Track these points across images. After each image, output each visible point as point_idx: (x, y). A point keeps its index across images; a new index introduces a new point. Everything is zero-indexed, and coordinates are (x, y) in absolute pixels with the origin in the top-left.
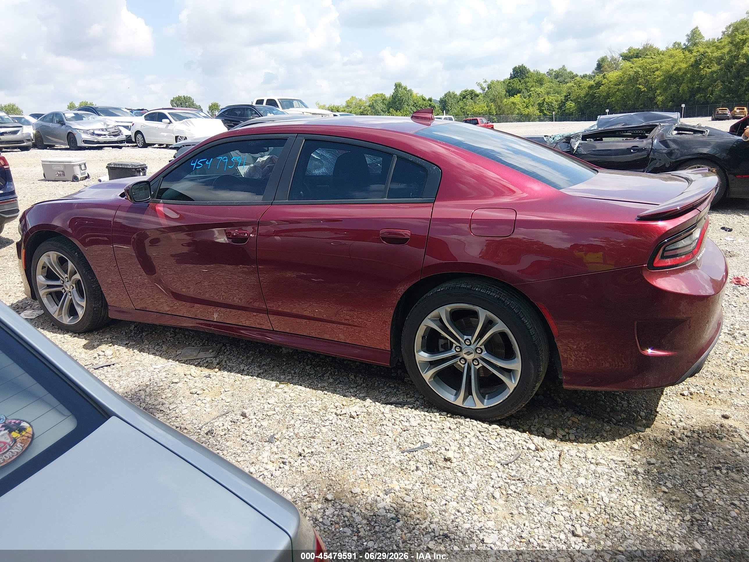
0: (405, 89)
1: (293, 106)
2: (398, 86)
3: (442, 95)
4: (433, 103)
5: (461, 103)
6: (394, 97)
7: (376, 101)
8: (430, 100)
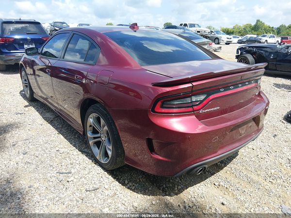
0: (261, 22)
1: (195, 27)
2: (258, 21)
3: (279, 26)
4: (274, 29)
5: (288, 30)
6: (255, 26)
7: (247, 27)
8: (273, 28)
